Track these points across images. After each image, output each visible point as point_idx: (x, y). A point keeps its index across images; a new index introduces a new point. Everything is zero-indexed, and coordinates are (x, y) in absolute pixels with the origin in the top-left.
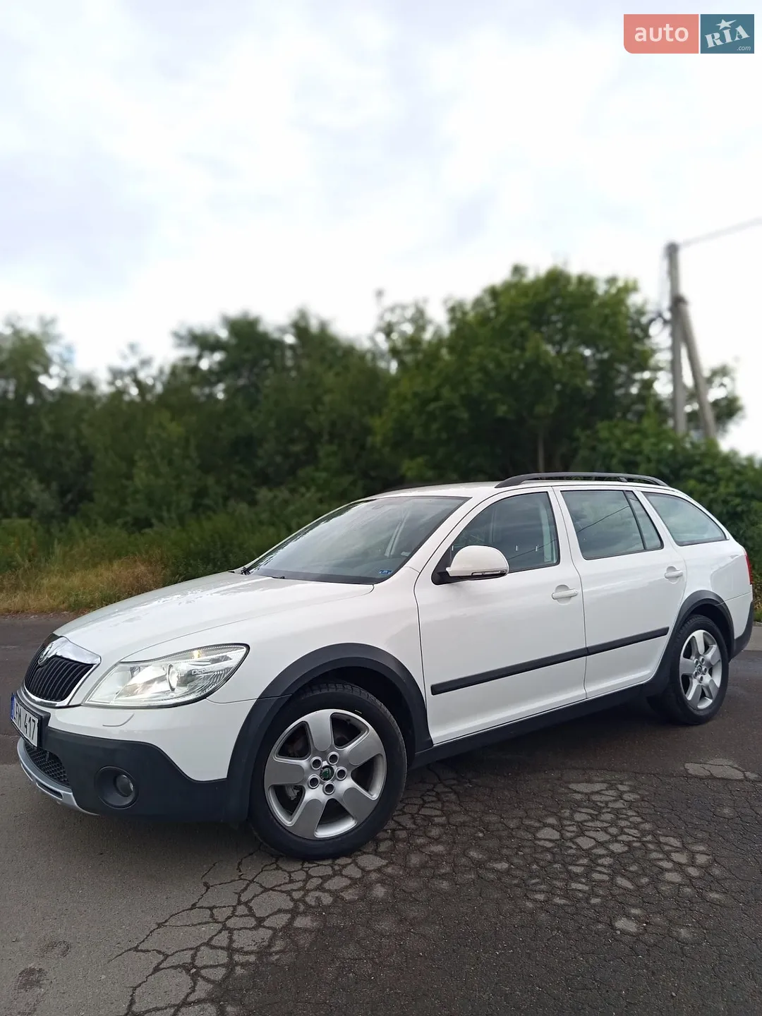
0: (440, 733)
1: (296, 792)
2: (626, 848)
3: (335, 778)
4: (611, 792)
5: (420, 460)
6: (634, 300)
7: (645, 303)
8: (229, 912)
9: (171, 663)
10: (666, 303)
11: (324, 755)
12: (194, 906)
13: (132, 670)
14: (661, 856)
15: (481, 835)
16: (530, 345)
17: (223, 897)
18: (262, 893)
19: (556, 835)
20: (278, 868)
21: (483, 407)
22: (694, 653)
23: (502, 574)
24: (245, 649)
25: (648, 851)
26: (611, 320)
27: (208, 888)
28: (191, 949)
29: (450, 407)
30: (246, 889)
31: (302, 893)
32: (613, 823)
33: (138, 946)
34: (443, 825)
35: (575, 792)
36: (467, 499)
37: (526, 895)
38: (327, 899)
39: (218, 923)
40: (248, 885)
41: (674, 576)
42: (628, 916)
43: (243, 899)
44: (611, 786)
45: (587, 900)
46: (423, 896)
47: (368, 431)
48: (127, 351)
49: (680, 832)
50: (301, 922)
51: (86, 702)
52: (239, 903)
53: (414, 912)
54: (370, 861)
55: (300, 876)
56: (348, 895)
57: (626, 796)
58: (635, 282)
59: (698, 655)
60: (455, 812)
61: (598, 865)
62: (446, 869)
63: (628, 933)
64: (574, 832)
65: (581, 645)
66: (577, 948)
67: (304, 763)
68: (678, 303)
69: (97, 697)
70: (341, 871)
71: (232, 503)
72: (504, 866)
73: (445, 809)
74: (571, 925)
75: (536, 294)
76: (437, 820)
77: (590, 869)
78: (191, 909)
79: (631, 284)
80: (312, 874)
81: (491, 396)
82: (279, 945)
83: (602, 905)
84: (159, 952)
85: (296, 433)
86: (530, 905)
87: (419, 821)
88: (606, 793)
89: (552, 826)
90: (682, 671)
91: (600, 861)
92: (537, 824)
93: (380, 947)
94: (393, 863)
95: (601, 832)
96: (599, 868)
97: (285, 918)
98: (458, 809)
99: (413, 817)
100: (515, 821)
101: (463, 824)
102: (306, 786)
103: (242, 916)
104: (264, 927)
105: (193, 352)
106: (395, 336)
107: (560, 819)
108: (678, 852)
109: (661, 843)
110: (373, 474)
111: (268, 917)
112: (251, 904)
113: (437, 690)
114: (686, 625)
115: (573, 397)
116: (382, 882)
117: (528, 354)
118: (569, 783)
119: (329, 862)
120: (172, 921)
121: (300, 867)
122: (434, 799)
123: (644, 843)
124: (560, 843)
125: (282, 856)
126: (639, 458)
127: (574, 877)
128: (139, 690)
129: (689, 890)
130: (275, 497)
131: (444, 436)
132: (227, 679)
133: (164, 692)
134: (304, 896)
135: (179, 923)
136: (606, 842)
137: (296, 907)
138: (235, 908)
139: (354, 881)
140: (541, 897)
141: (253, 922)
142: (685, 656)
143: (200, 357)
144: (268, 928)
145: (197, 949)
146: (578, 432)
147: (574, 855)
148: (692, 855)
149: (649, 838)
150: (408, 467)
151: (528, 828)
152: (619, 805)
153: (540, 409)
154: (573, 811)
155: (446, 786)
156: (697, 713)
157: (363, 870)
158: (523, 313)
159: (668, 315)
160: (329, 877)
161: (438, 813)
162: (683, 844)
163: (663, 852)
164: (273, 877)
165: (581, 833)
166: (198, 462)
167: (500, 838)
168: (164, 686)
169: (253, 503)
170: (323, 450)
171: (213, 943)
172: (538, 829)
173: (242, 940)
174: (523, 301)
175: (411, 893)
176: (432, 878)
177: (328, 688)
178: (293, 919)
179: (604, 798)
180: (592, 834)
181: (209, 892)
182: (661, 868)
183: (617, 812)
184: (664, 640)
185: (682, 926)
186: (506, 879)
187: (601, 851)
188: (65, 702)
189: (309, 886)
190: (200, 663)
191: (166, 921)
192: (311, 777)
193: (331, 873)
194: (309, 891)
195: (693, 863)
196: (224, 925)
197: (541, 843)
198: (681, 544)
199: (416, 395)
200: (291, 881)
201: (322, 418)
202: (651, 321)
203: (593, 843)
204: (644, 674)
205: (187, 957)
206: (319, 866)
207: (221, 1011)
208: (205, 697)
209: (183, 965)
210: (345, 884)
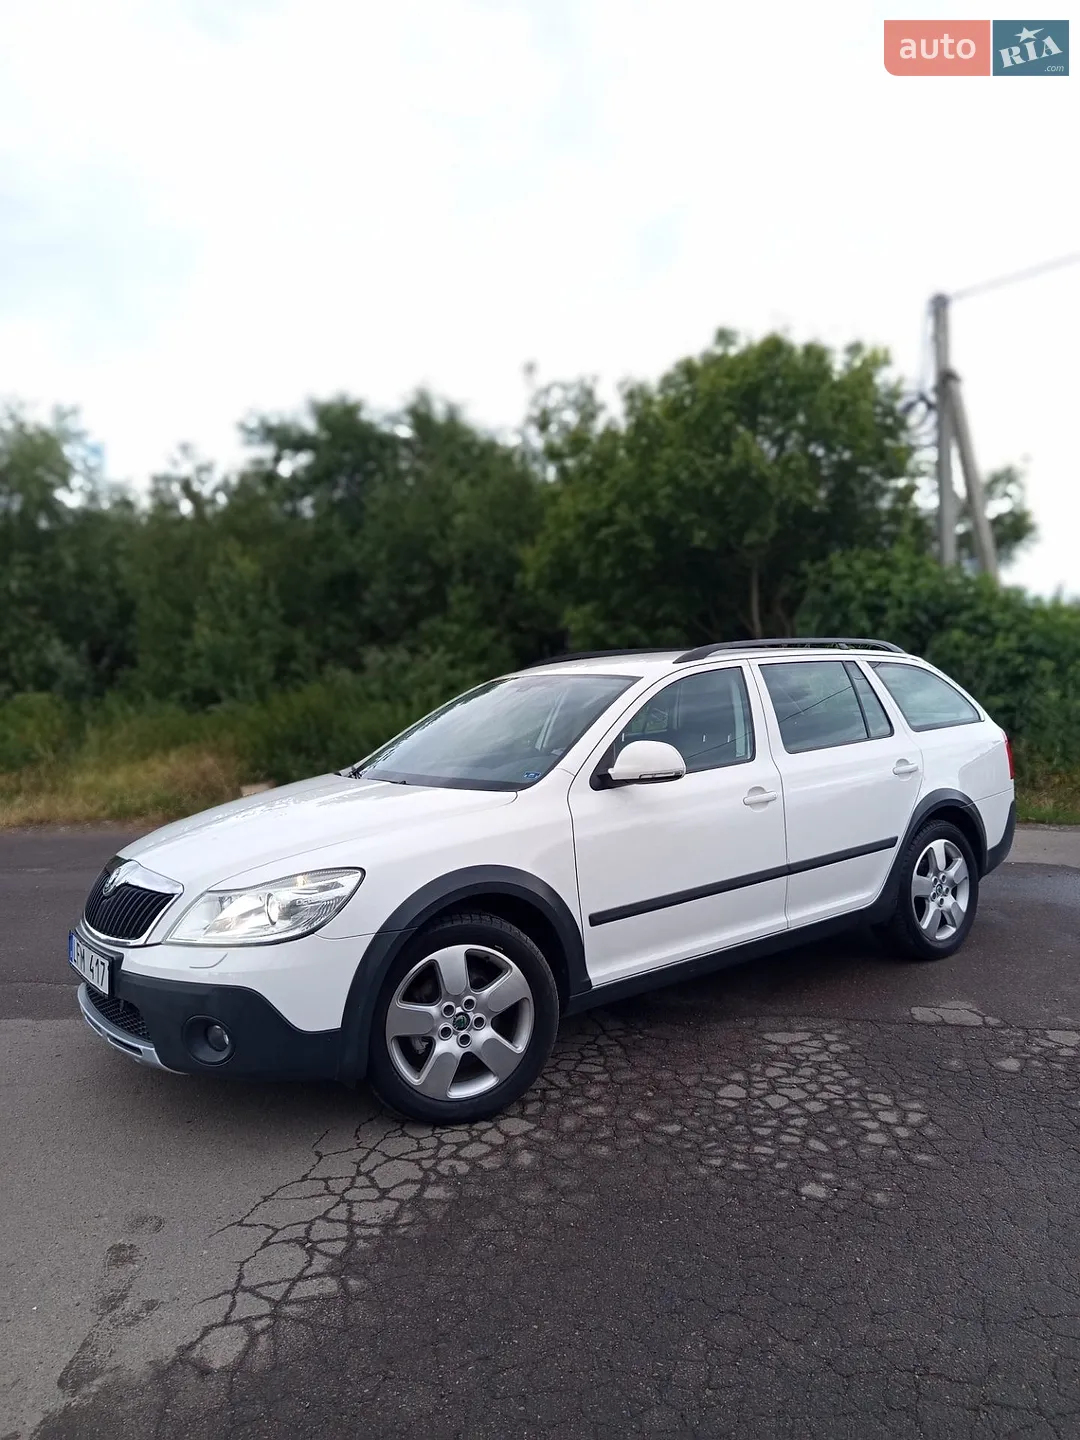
0: (601, 972)
1: (425, 1044)
2: (826, 1107)
3: (471, 1027)
4: (815, 1043)
5: (588, 608)
6: (884, 377)
7: (900, 381)
8: (346, 1183)
9: (270, 891)
10: (930, 382)
11: (457, 999)
12: (305, 1178)
13: (221, 900)
14: (866, 1115)
15: (650, 1094)
16: (736, 447)
17: (339, 1167)
18: (385, 1162)
19: (741, 1093)
20: (404, 1135)
21: (675, 533)
22: (932, 869)
23: (677, 776)
24: (359, 874)
25: (852, 1110)
26: (849, 409)
27: (321, 1158)
28: (305, 1223)
29: (629, 533)
30: (365, 1158)
31: (433, 1161)
32: (813, 1079)
33: (242, 1220)
34: (604, 1084)
35: (770, 1042)
36: (635, 679)
37: (699, 1161)
38: (463, 1168)
39: (335, 1195)
40: (369, 1154)
41: (906, 771)
42: (818, 1181)
43: (362, 1169)
44: (816, 1036)
45: (771, 1165)
46: (577, 1162)
47: (516, 565)
48: (178, 455)
49: (894, 1088)
50: (431, 1193)
51: (168, 940)
52: (359, 1173)
53: (566, 1180)
54: (514, 1126)
55: (431, 1142)
56: (487, 1164)
57: (832, 1048)
58: (886, 352)
59: (937, 872)
60: (619, 1068)
61: (789, 1126)
62: (605, 1133)
63: (816, 1199)
64: (764, 1089)
65: (781, 862)
66: (754, 1216)
67: (433, 1010)
68: (947, 379)
69: (180, 934)
70: (479, 1136)
71: (329, 668)
72: (676, 1128)
73: (609, 1064)
74: (749, 1192)
75: (745, 373)
76: (597, 1078)
77: (778, 1131)
78: (302, 1181)
79: (881, 355)
80: (445, 1140)
81: (683, 519)
82: (406, 1218)
83: (788, 1170)
84: (267, 1226)
86: (703, 1171)
87: (575, 1079)
88: (808, 1043)
89: (738, 1083)
90: (915, 892)
91: (792, 1122)
92: (719, 1081)
93: (525, 1217)
94: (543, 1127)
95: (797, 1089)
96: (789, 1130)
97: (412, 1189)
98: (624, 1064)
99: (568, 1074)
100: (693, 1078)
101: (629, 1082)
102: (436, 1037)
103: (362, 1187)
104: (389, 1198)
105: (267, 452)
106: (553, 428)
107: (748, 1074)
108: (887, 1110)
109: (868, 1100)
110: (523, 624)
111: (393, 1188)
112: (373, 1175)
113: (596, 919)
114: (921, 834)
115: (800, 518)
116: (528, 1148)
117: (734, 462)
118: (765, 1032)
119: (466, 1127)
120: (280, 1194)
121: (431, 1133)
122: (595, 1053)
123: (847, 1101)
124: (745, 1103)
125: (408, 1120)
126: (887, 602)
127: (760, 1140)
128: (233, 924)
129: (894, 1152)
130: (389, 661)
131: (620, 574)
132: (339, 910)
133: (261, 927)
134: (436, 1164)
135: (288, 1196)
136: (802, 1100)
137: (426, 1176)
138: (353, 1178)
139: (495, 1148)
140: (717, 1162)
141: (375, 1194)
142: (919, 873)
143: (277, 459)
144: (394, 1199)
145: (312, 1223)
146: (805, 566)
147: (761, 1116)
148: (905, 1113)
149: (855, 1095)
150: (575, 618)
151: (708, 1086)
152: (823, 1057)
153: (751, 537)
154: (766, 1066)
155: (610, 1038)
156: (936, 945)
157: (506, 1135)
158: (728, 401)
159: (932, 398)
160: (466, 1144)
161: (600, 1069)
162: (895, 1100)
163: (869, 1111)
164: (397, 1145)
165: (773, 1091)
166: (281, 611)
167: (674, 1098)
168: (263, 920)
169: (358, 667)
170: (456, 593)
171: (330, 1216)
172: (720, 1087)
173: (363, 1213)
174: (726, 382)
175: (564, 1160)
176: (589, 1143)
177: (462, 919)
178: (422, 1190)
179: (806, 1050)
180: (785, 1091)
181: (322, 1162)
182: (863, 1128)
183: (819, 1065)
184: (892, 854)
185: (879, 1190)
186: (677, 1144)
187: (795, 1111)
188: (141, 941)
189: (441, 1154)
190: (305, 891)
191: (274, 1194)
192: (442, 1027)
193: (467, 1139)
194: (441, 1159)
195: (903, 1123)
196: (342, 1198)
197: (723, 1102)
198: (917, 729)
199: (581, 517)
200: (420, 1149)
201: (452, 547)
202: (910, 407)
203: (785, 1101)
204: (864, 896)
205: (300, 1231)
206: (453, 1131)
207: (343, 1285)
208: (312, 932)
209: (296, 1240)
210: (484, 1151)
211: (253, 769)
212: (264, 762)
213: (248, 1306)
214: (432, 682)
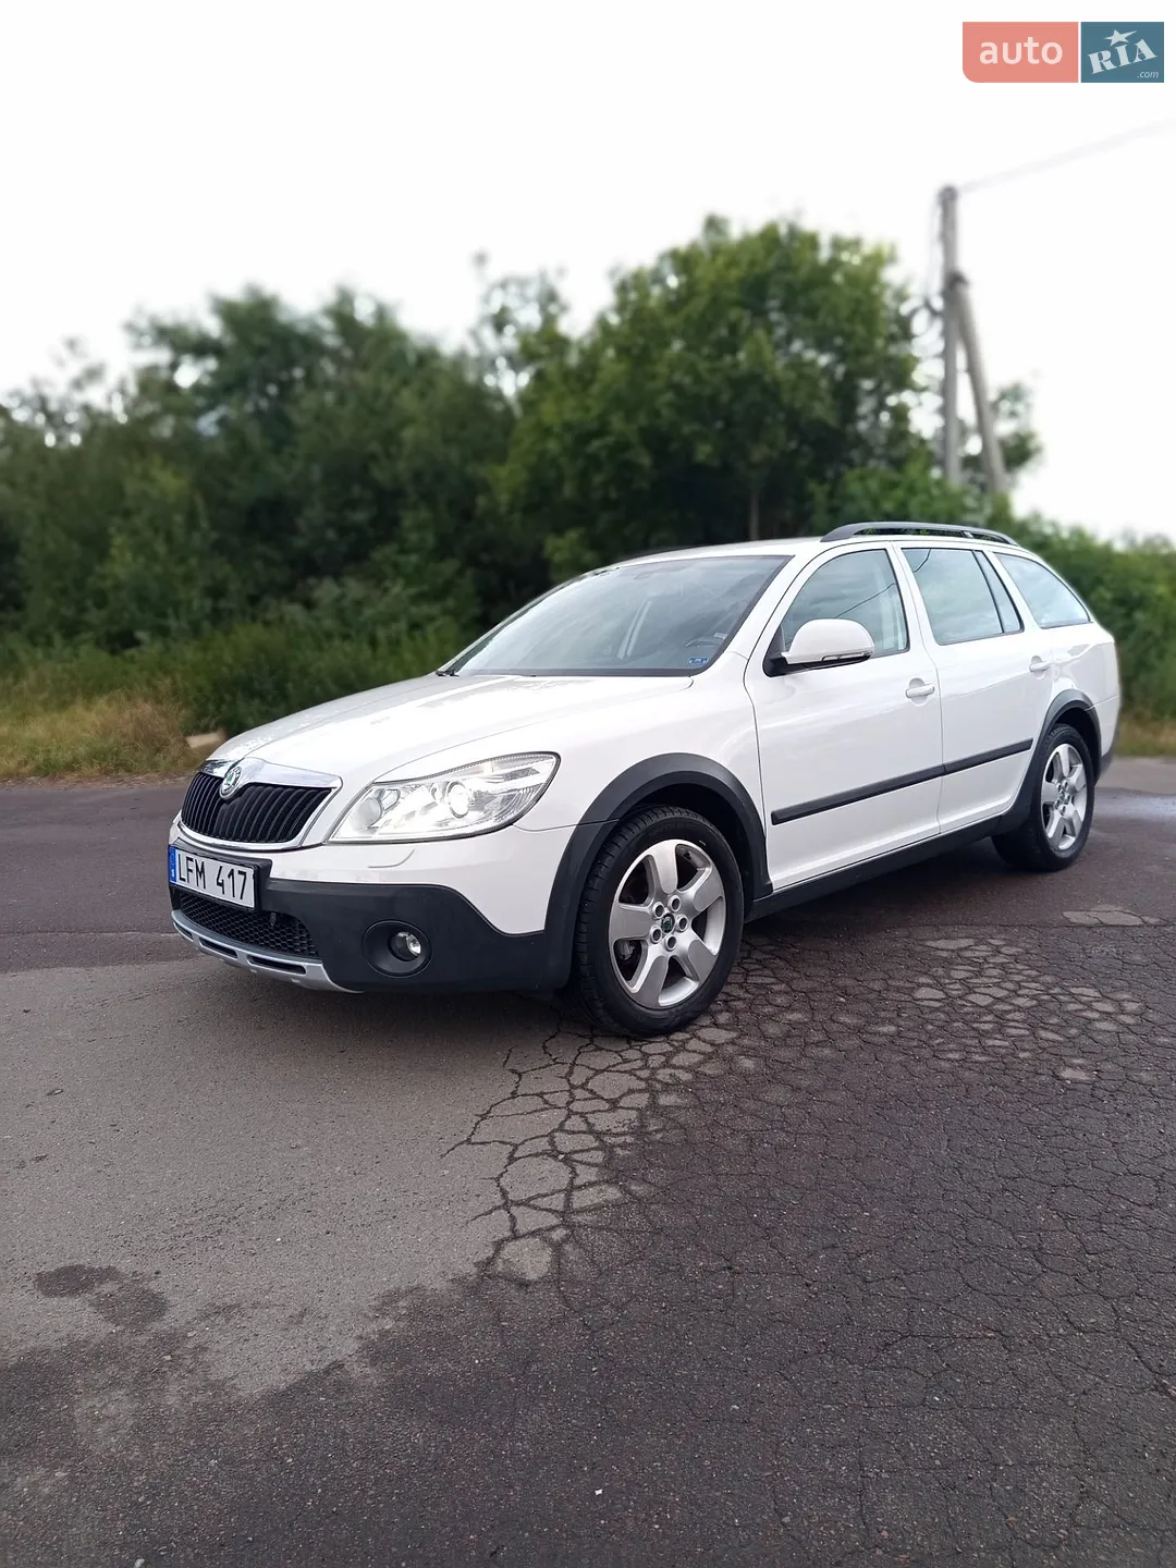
0: (782, 875)
1: (633, 948)
2: (1035, 1002)
3: (677, 930)
4: (983, 947)
5: (573, 535)
6: (891, 276)
7: (908, 281)
8: (565, 1096)
9: (459, 779)
10: (936, 284)
12: (514, 1095)
14: (1081, 1007)
15: (842, 1000)
17: (546, 1082)
18: (596, 1074)
19: (938, 994)
20: (599, 1049)
21: (674, 447)
22: (1056, 774)
23: (866, 658)
24: (554, 759)
25: (1063, 1003)
26: (864, 308)
27: (520, 1075)
28: (543, 1136)
29: (623, 446)
30: (571, 1072)
31: (648, 1072)
32: (1004, 978)
33: (469, 1139)
34: (786, 993)
35: (938, 949)
36: (788, 558)
37: (935, 1056)
38: (685, 1076)
39: (559, 1108)
40: (571, 1068)
41: (1039, 668)
42: (1071, 1066)
43: (575, 1083)
44: (980, 941)
45: (1014, 1055)
46: (805, 1064)
47: (474, 487)
48: (64, 351)
49: (1091, 982)
50: (667, 1100)
51: (330, 839)
52: (572, 1087)
53: (805, 1081)
54: (715, 1034)
55: (634, 1054)
56: (708, 1071)
57: (1005, 951)
58: (893, 248)
59: (1062, 778)
60: (793, 978)
61: (1009, 1021)
62: (818, 1036)
63: (1081, 1082)
64: (960, 989)
65: (937, 761)
66: (1027, 1101)
68: (954, 283)
69: (348, 831)
70: (682, 1046)
71: (273, 604)
72: (890, 1029)
73: (778, 975)
74: (1007, 1080)
75: (752, 263)
76: (776, 988)
77: (1000, 1025)
78: (512, 1098)
79: (886, 251)
80: (647, 1052)
81: (687, 429)
82: (654, 1125)
83: (1035, 1058)
84: (502, 1143)
85: (356, 491)
86: (945, 1065)
87: (753, 990)
88: (978, 948)
89: (929, 986)
90: (1044, 798)
91: (1009, 1017)
92: (909, 985)
93: (784, 1116)
94: (746, 1035)
95: (994, 988)
96: (1012, 1024)
97: (643, 1098)
98: (795, 975)
99: (742, 986)
100: (878, 983)
101: (813, 990)
102: (648, 940)
103: (585, 1100)
104: (623, 1108)
105: (163, 356)
106: (509, 330)
107: (935, 978)
108: (1099, 1001)
109: (1074, 994)
110: (485, 558)
111: (621, 1098)
112: (590, 1086)
113: (778, 818)
114: (1052, 737)
116: (745, 1054)
117: (745, 365)
118: (927, 940)
119: (663, 1038)
120: (497, 1111)
121: (628, 1046)
122: (758, 966)
123: (1053, 996)
124: (949, 1003)
125: (594, 1036)
127: (985, 1034)
129: (1131, 1037)
130: (344, 594)
131: (613, 494)
132: (536, 801)
134: (652, 1074)
135: (506, 1113)
136: (1006, 997)
137: (650, 1086)
138: (571, 1092)
139: (707, 1056)
140: (954, 1056)
141: (604, 1104)
142: (1047, 779)
143: (174, 366)
144: (628, 1109)
145: (550, 1136)
146: (811, 487)
147: (973, 1013)
148: (1118, 1002)
149: (1057, 990)
150: (558, 547)
151: (899, 990)
152: (1001, 959)
153: (758, 453)
154: (947, 969)
156: (1058, 855)
157: (711, 1043)
158: (734, 294)
159: (938, 304)
160: (673, 1054)
161: (773, 980)
162: (1101, 993)
163: (1081, 1002)
164: (598, 1058)
165: (970, 990)
166: (212, 536)
167: (869, 1001)
169: (309, 604)
170: (414, 521)
171: (567, 1128)
172: (913, 989)
173: (602, 1123)
174: (735, 274)
175: (789, 1063)
176: (806, 1046)
178: (654, 1098)
179: (978, 954)
180: (983, 990)
181: (523, 1080)
182: (1085, 1018)
184: (1026, 757)
185: (1140, 1071)
186: (901, 1042)
187: (1004, 1007)
188: (295, 843)
189: (652, 1064)
190: (493, 780)
192: (653, 929)
193: (672, 1049)
194: (655, 1069)
195: (1122, 1012)
196: (570, 1110)
197: (926, 1003)
198: (1043, 627)
199: (568, 426)
200: (626, 1061)
201: (402, 466)
202: (914, 312)
203: (991, 1000)
204: (1001, 802)
205: (544, 1144)
206: (650, 1043)
207: (626, 1190)
208: (510, 823)
209: (544, 1153)
210: (696, 1060)
211: (201, 715)
212: (211, 707)
213: (528, 1220)
214: (394, 618)
